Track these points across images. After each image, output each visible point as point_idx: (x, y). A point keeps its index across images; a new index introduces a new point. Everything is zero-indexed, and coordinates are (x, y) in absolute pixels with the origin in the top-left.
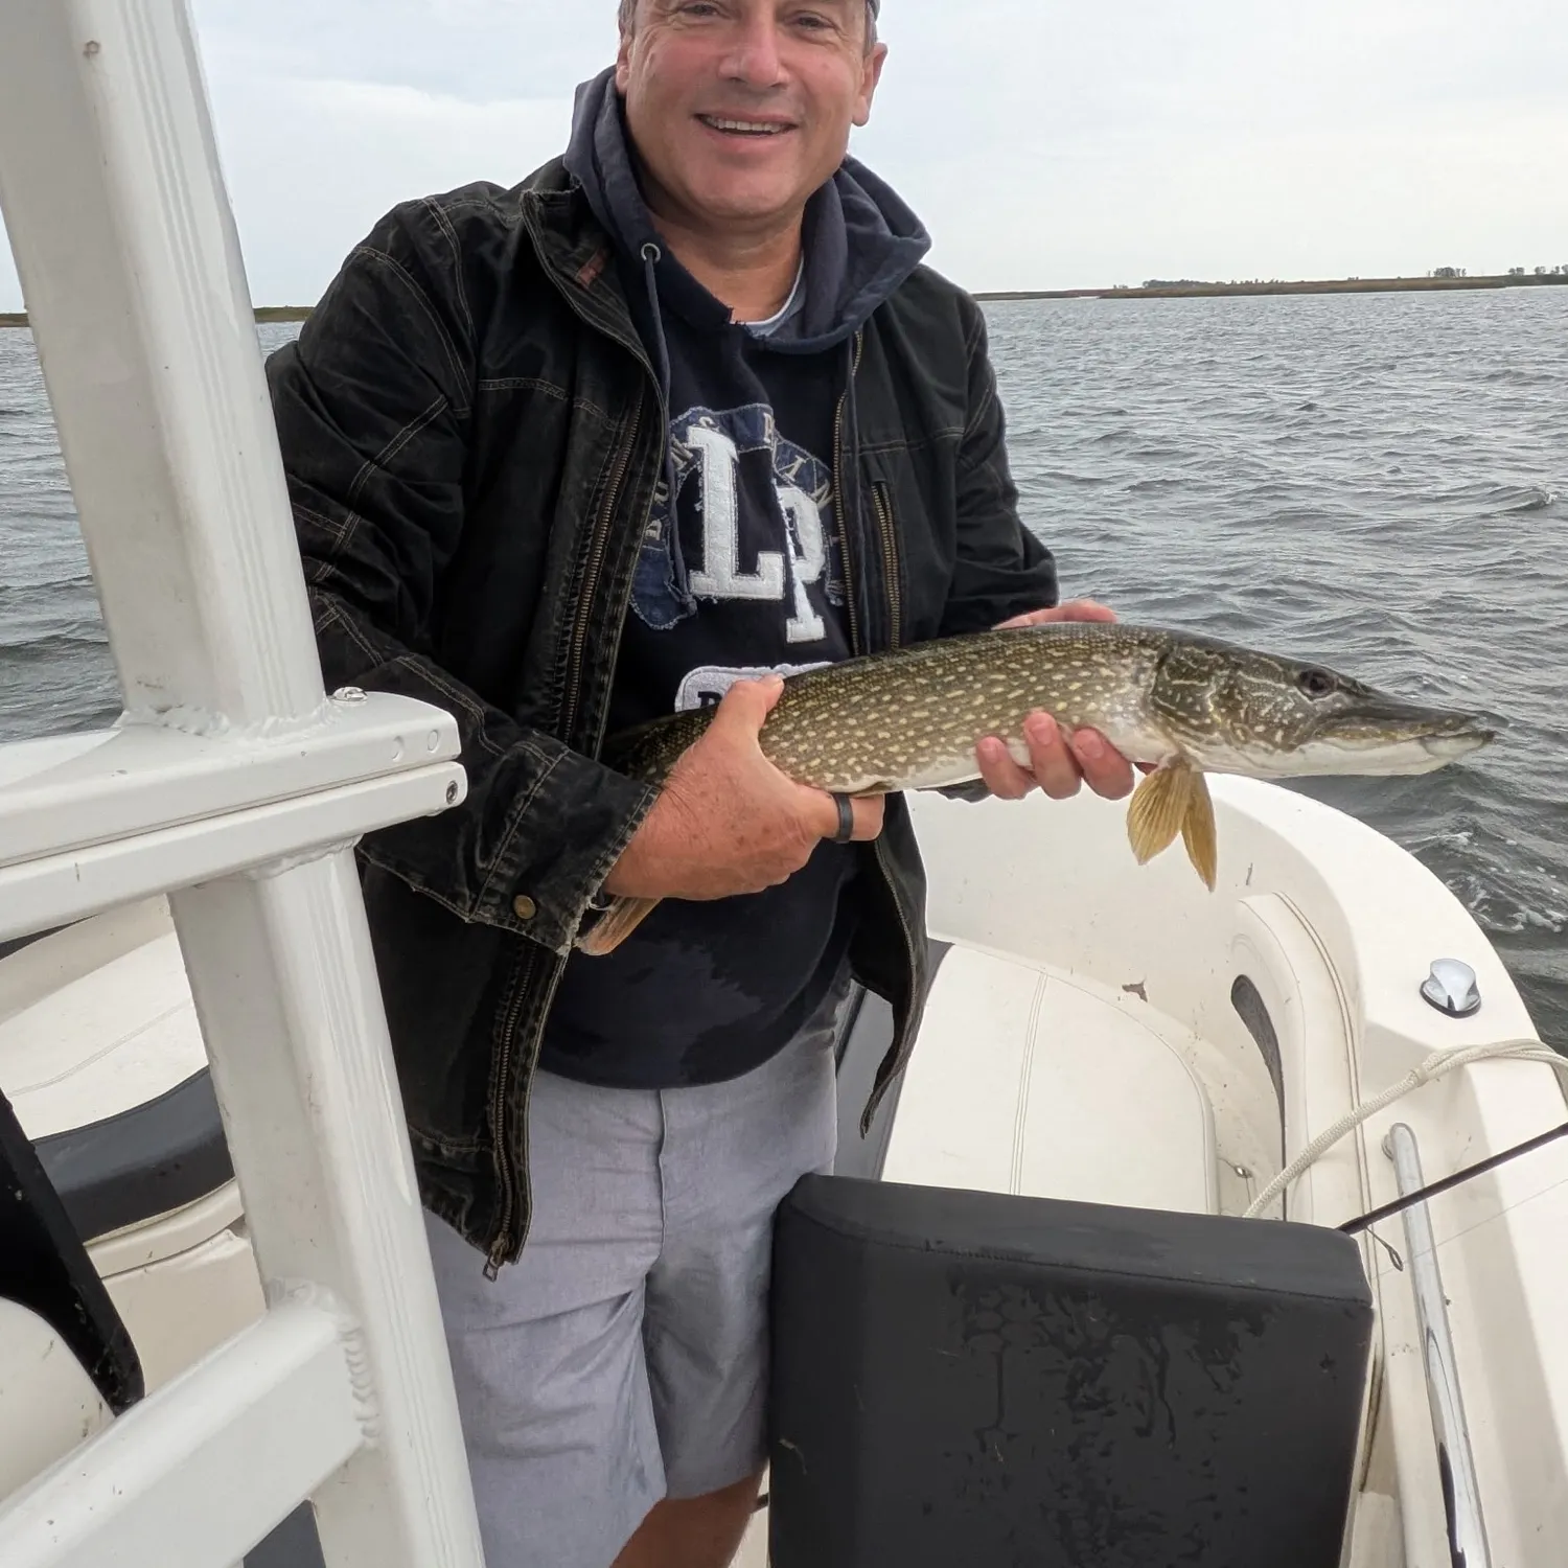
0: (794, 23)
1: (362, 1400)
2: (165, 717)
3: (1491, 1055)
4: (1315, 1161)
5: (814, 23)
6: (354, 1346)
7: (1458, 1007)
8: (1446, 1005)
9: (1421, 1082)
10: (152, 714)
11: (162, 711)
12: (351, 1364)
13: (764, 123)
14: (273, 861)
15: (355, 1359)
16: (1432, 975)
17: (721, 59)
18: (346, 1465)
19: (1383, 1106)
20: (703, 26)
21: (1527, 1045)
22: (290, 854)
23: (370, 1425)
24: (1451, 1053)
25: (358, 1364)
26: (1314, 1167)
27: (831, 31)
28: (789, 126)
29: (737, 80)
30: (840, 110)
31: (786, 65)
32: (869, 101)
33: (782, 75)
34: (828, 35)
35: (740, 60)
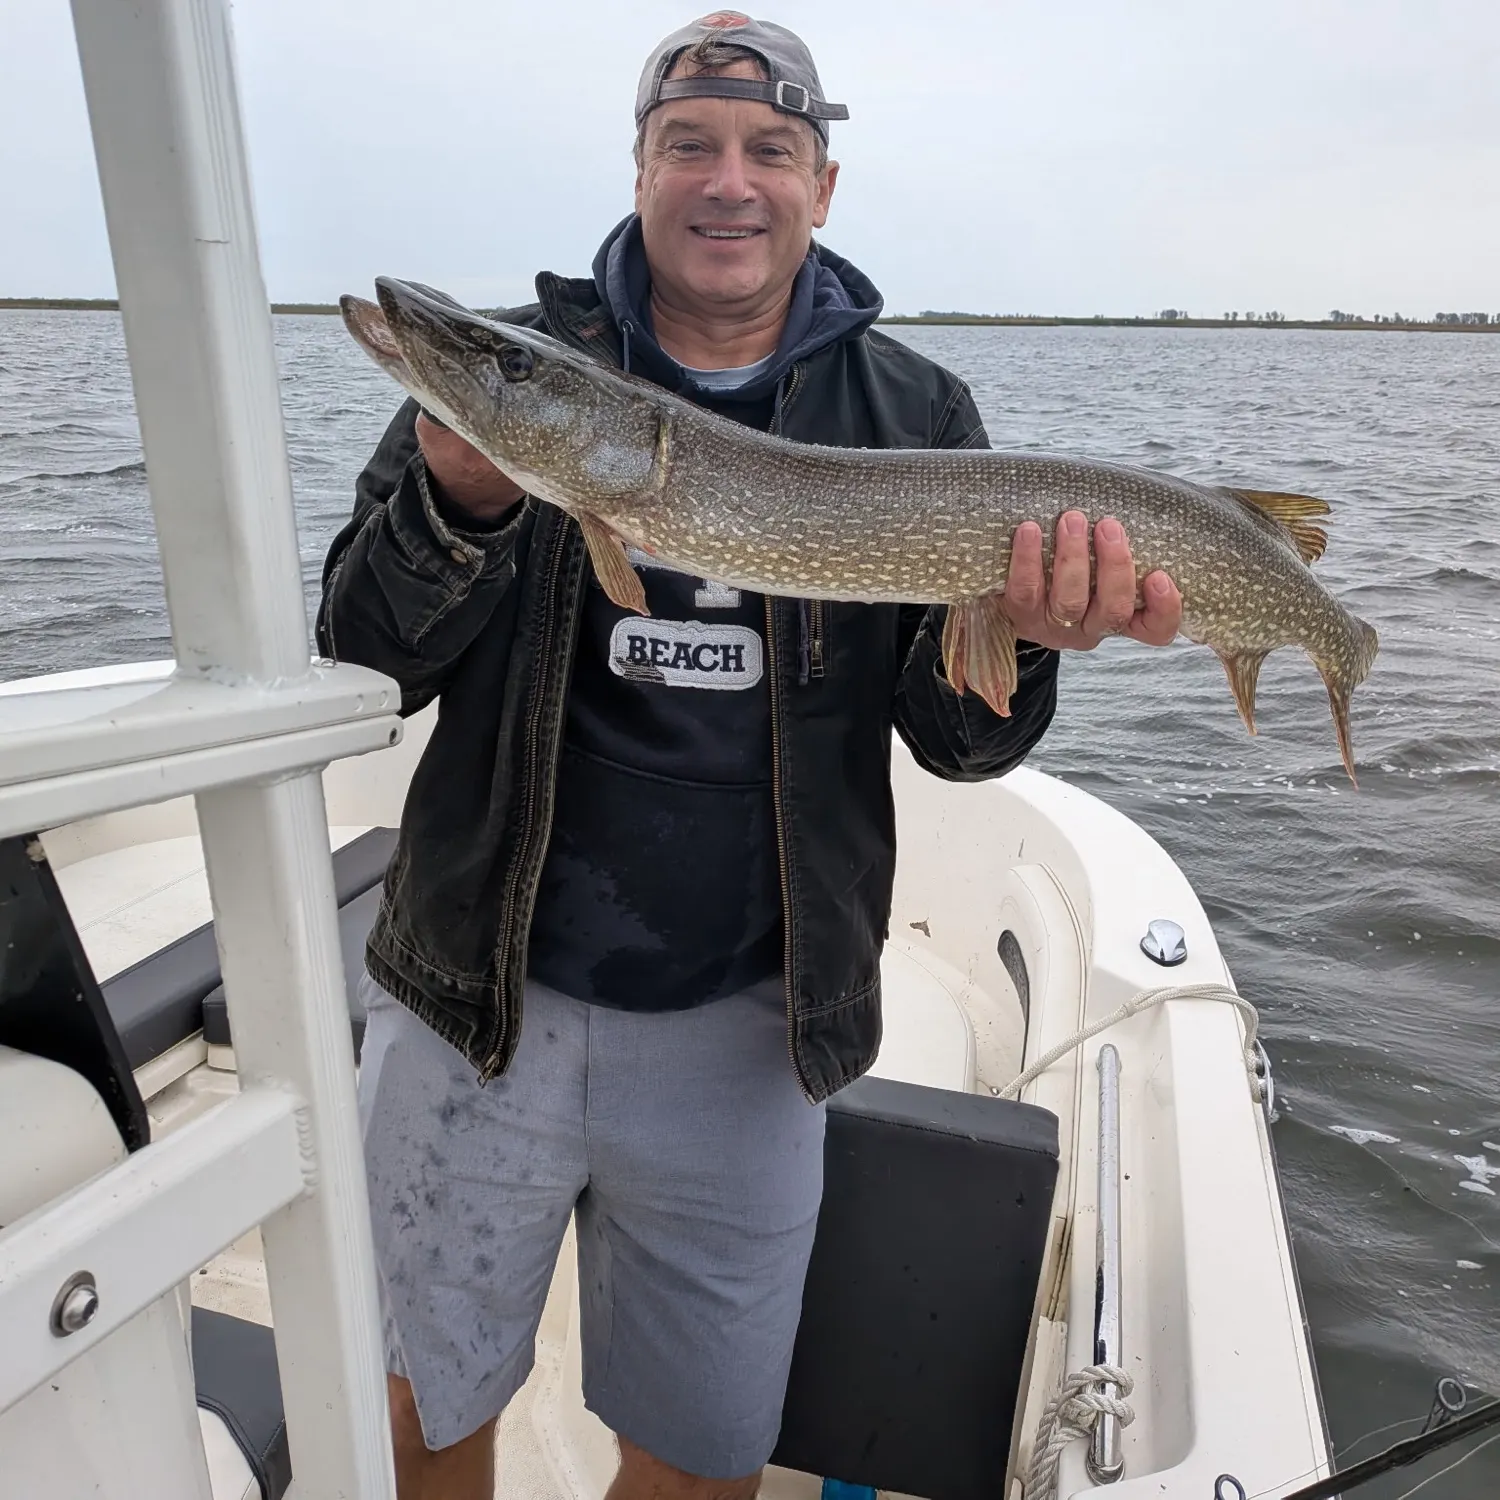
0: (758, 152)
1: (306, 1158)
2: (207, 673)
3: (1186, 996)
4: (1041, 1073)
5: (775, 152)
6: (303, 1119)
7: (1167, 959)
8: (1159, 956)
9: (1130, 1014)
10: (198, 672)
11: (205, 669)
12: (300, 1132)
13: (740, 231)
14: (275, 775)
15: (304, 1128)
16: (1150, 933)
17: (705, 183)
18: (290, 1205)
19: (1100, 1030)
20: (692, 159)
21: (1219, 990)
22: (286, 771)
23: (311, 1176)
24: (1155, 992)
25: (304, 1132)
26: (1040, 1077)
27: (786, 156)
28: (759, 231)
29: (716, 199)
30: (798, 215)
31: (754, 185)
32: (826, 208)
33: (749, 193)
34: (784, 159)
35: (717, 184)
